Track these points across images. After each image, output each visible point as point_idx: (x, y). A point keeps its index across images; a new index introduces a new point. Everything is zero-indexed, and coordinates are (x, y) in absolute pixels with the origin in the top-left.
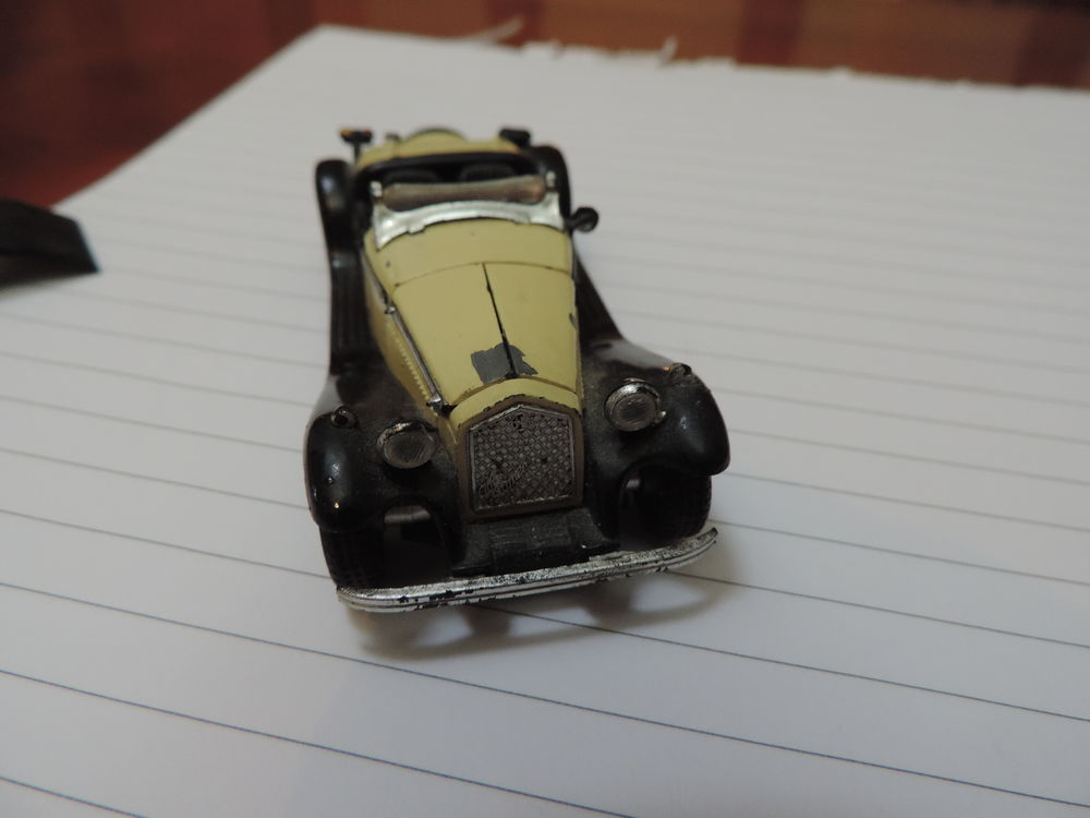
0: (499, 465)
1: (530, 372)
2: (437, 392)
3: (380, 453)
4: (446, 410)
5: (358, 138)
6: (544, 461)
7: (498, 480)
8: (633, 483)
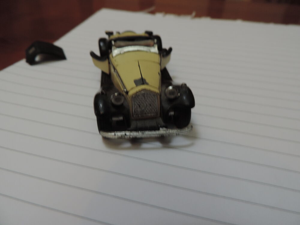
0: (139, 106)
1: (147, 84)
2: (125, 88)
3: (111, 101)
4: (127, 93)
5: (110, 34)
6: (150, 105)
7: (139, 110)
8: (172, 113)
